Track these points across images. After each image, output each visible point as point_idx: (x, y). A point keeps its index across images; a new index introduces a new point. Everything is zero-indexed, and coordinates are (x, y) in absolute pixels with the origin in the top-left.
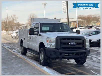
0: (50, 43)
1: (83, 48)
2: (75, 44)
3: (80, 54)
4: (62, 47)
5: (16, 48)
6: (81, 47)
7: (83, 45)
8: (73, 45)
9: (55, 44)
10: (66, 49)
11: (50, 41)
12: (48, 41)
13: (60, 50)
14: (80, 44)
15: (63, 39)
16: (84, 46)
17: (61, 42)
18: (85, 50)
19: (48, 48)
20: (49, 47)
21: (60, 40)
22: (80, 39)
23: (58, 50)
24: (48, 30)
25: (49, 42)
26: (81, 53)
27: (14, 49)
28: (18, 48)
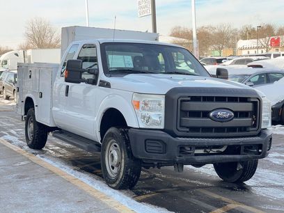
0: (144, 113)
1: (252, 131)
2: (230, 116)
3: (242, 149)
4: (187, 127)
5: (11, 128)
6: (248, 127)
7: (253, 120)
8: (222, 120)
9: (162, 114)
10: (200, 134)
11: (146, 104)
12: (137, 105)
13: (180, 137)
14: (243, 114)
15: (189, 99)
16: (256, 122)
17: (184, 109)
18: (259, 135)
19: (140, 129)
20: (142, 126)
21: (182, 101)
22: (244, 100)
23: (175, 136)
24: (128, 66)
25: (143, 109)
26: (248, 147)
27: (5, 130)
28: (18, 126)
